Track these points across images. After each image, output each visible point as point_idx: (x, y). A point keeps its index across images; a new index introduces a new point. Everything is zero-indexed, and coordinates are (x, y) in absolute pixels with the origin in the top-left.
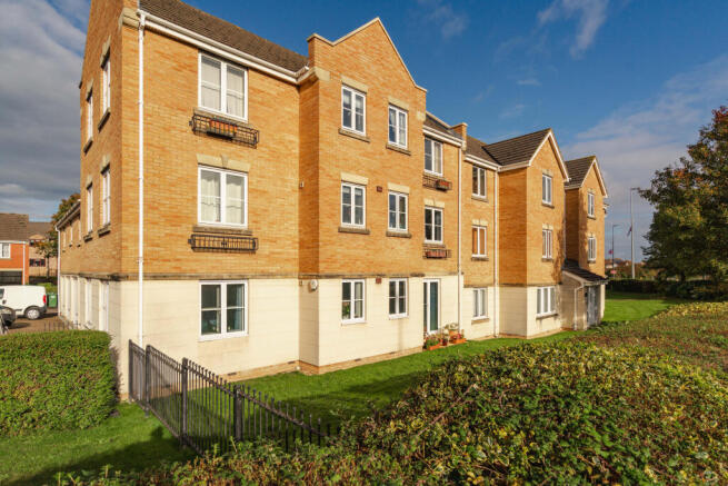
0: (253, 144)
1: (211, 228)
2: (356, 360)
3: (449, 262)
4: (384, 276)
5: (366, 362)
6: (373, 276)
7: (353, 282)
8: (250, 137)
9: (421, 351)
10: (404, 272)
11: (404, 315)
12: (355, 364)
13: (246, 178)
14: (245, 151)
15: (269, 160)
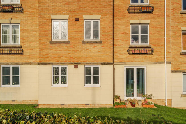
0: (22, 11)
1: (4, 46)
2: (61, 105)
3: (155, 55)
4: (80, 64)
5: (67, 107)
6: (72, 64)
7: (60, 67)
8: (20, 9)
9: (112, 106)
10: (96, 62)
11: (97, 85)
12: (61, 107)
13: (19, 25)
14: (18, 15)
15: (29, 17)
